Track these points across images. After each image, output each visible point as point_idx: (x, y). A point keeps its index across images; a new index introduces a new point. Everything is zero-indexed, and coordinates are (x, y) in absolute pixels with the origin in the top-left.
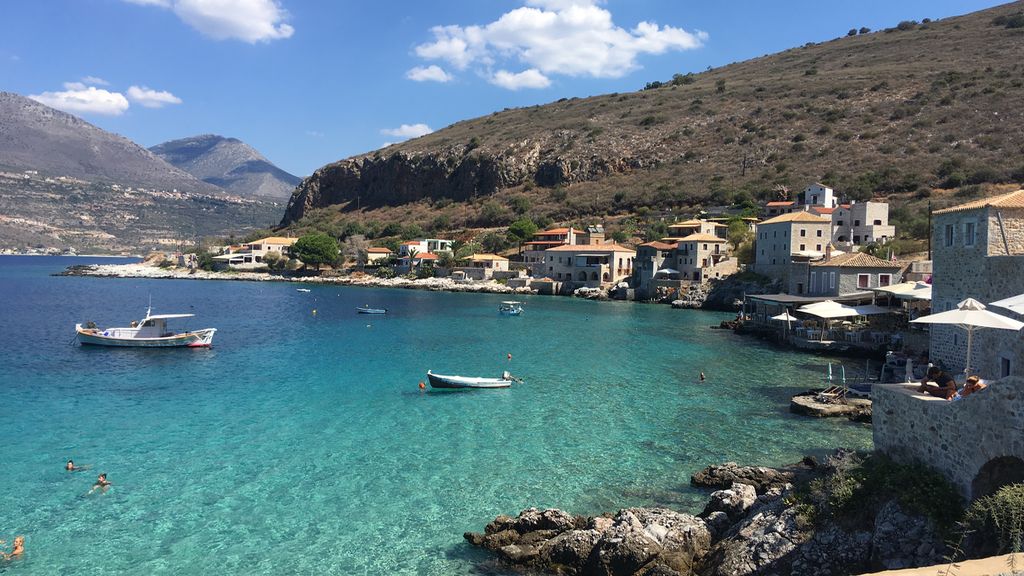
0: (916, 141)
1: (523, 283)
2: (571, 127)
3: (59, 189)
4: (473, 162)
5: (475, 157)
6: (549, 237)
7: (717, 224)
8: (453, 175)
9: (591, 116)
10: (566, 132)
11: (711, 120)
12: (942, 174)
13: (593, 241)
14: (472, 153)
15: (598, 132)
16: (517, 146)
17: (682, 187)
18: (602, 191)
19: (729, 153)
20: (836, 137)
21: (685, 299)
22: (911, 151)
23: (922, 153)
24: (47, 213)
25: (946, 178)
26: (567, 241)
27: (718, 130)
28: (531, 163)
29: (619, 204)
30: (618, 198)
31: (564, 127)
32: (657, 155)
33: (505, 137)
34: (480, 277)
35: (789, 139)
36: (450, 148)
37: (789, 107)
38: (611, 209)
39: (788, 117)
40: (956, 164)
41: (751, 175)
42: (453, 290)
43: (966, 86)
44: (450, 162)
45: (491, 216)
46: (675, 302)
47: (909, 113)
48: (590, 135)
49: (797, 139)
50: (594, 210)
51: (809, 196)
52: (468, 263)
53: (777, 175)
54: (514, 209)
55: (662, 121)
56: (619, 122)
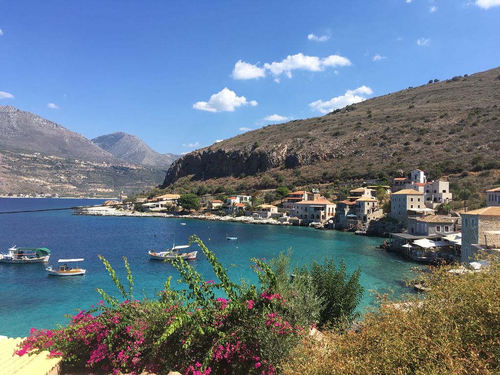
0: (461, 145)
1: (285, 220)
2: (301, 137)
3: (50, 162)
4: (256, 155)
5: (257, 152)
6: (295, 196)
7: (371, 190)
8: (247, 161)
9: (310, 131)
10: (299, 139)
11: (366, 133)
12: (473, 163)
13: (315, 198)
14: (256, 150)
15: (314, 139)
16: (277, 147)
17: (355, 169)
18: (316, 171)
19: (375, 151)
20: (424, 143)
21: (361, 230)
22: (459, 151)
23: (464, 152)
24: (44, 175)
25: (475, 166)
26: (303, 198)
27: (370, 139)
28: (283, 156)
29: (325, 178)
30: (325, 174)
31: (298, 137)
32: (341, 152)
33: (270, 142)
34: (265, 217)
35: (402, 144)
36: (245, 147)
37: (402, 127)
38: (321, 180)
39: (402, 132)
40: (479, 158)
41: (386, 163)
42: (254, 223)
43: (484, 115)
44: (246, 154)
45: (266, 183)
46: (356, 232)
47: (458, 131)
48: (310, 141)
49: (407, 144)
50: (314, 181)
51: (413, 176)
52: (259, 209)
53: (398, 163)
54: (277, 180)
55: (343, 134)
56: (323, 135)
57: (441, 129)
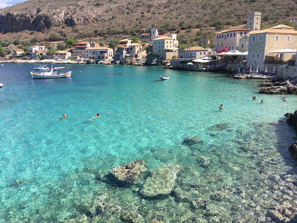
0: (172, 15)
2: (73, 5)
8: (33, 22)
10: (71, 7)
11: (116, 5)
15: (82, 7)
16: (56, 12)
19: (124, 17)
20: (152, 13)
22: (171, 19)
26: (87, 46)
27: (119, 9)
28: (62, 18)
30: (96, 31)
31: (70, 5)
32: (103, 17)
34: (64, 59)
35: (140, 13)
38: (94, 35)
39: (138, 6)
40: (183, 23)
42: (57, 63)
45: (54, 37)
48: (80, 9)
49: (142, 13)
51: (152, 32)
53: (139, 25)
54: (61, 35)
55: (102, 5)
56: (88, 4)
57: (159, 5)
